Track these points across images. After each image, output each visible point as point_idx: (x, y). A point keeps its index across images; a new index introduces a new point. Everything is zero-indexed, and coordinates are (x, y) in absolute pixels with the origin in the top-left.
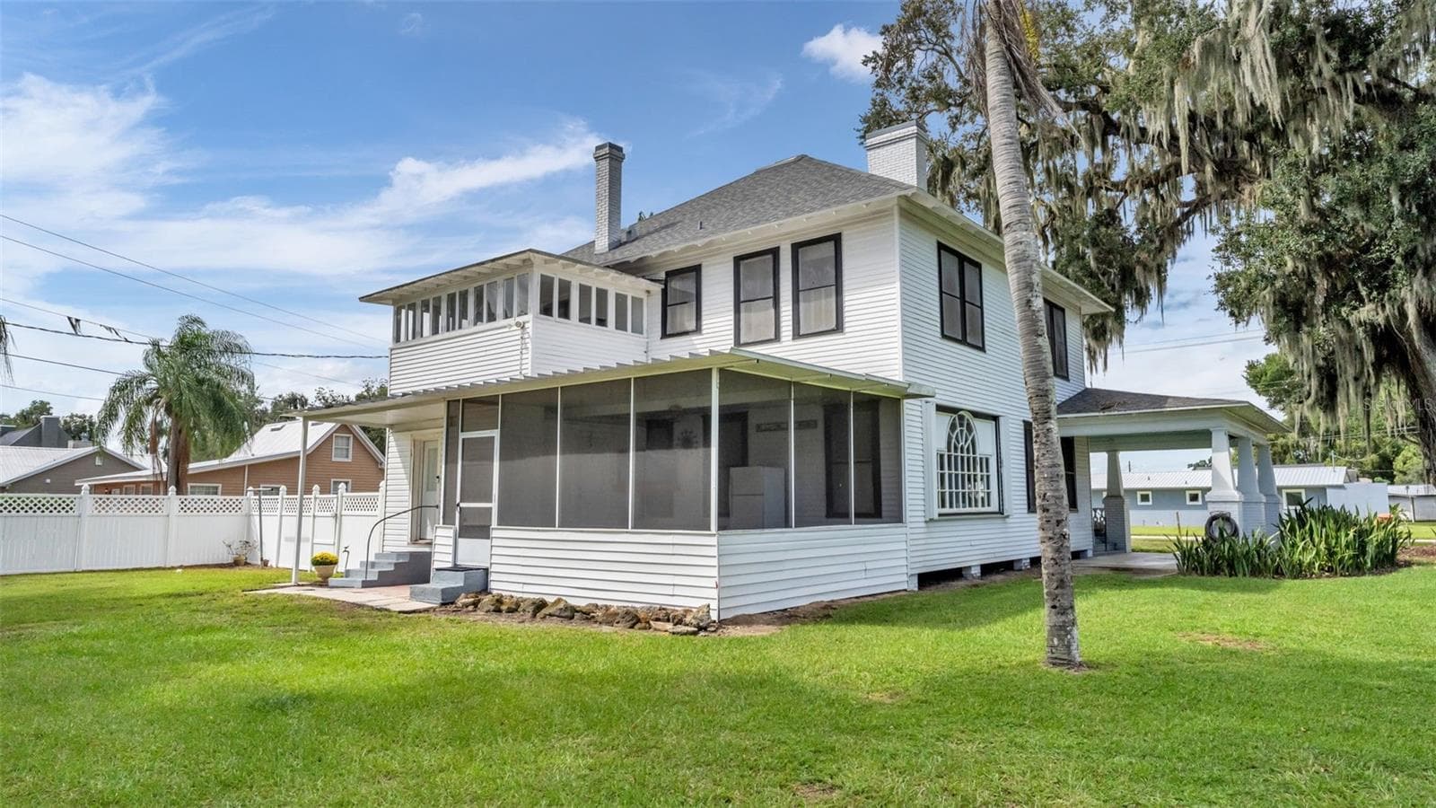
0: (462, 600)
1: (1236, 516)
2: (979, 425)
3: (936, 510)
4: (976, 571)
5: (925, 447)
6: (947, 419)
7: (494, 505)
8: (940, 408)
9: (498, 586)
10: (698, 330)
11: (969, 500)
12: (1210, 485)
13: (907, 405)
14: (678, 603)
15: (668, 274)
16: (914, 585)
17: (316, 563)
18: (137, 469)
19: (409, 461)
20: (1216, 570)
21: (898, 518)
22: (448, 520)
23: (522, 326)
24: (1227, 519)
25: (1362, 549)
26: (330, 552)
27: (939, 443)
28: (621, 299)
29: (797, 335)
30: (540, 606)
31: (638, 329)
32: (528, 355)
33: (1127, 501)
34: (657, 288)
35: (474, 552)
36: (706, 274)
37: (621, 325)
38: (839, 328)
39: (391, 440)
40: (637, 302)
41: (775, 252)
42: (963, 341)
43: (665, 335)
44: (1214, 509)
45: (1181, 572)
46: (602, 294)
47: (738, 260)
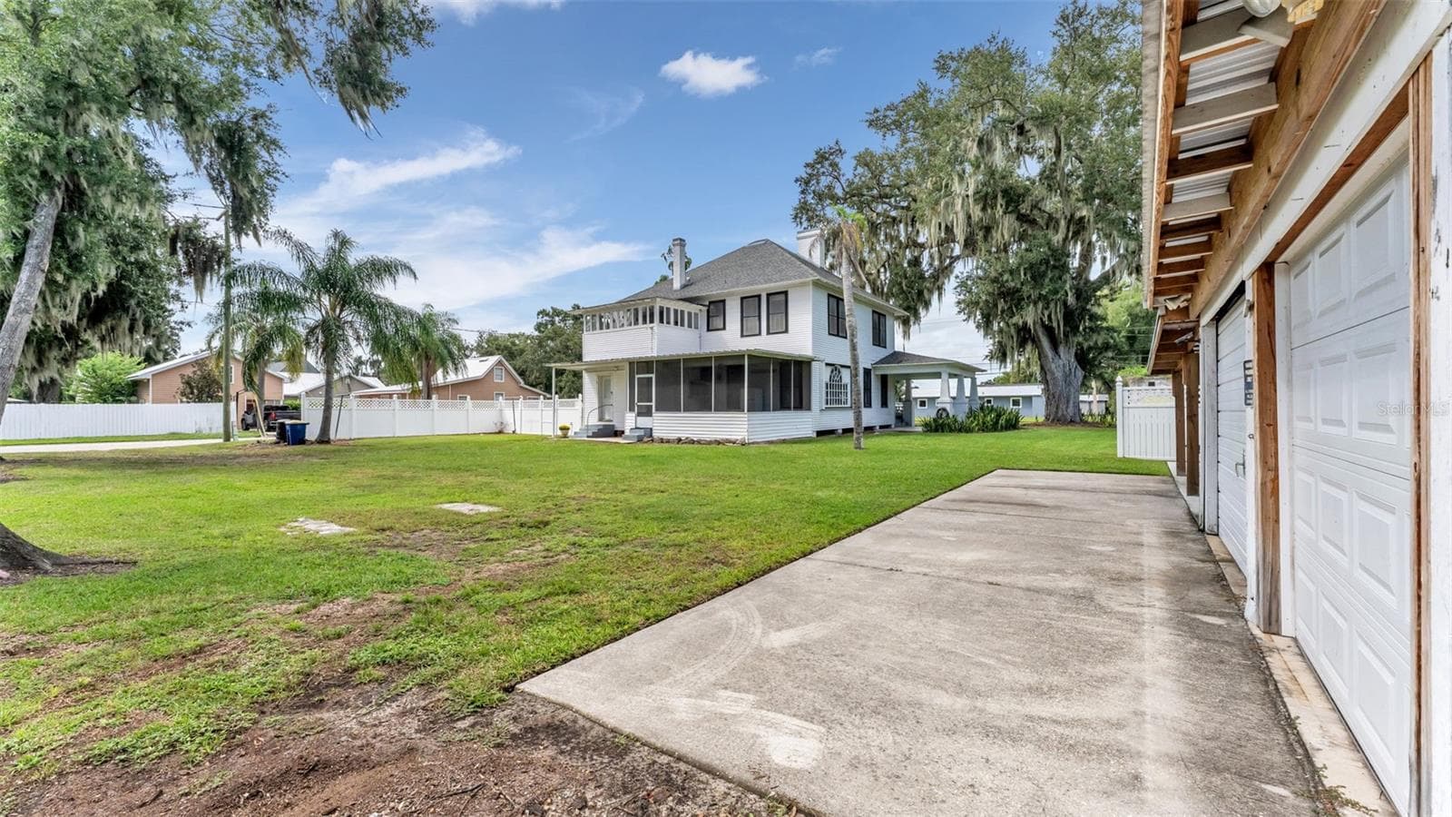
0: (646, 439)
1: (948, 407)
2: (843, 370)
3: (824, 406)
4: (840, 431)
5: (821, 380)
6: (830, 369)
7: (653, 404)
8: (827, 364)
9: (656, 434)
10: (724, 328)
11: (839, 401)
12: (938, 395)
13: (813, 363)
14: (733, 438)
15: (710, 303)
16: (815, 435)
17: (561, 429)
18: (372, 387)
19: (596, 386)
20: (936, 430)
21: (809, 409)
22: (632, 409)
23: (652, 328)
24: (944, 410)
25: (997, 422)
26: (568, 425)
27: (826, 378)
28: (690, 314)
29: (768, 333)
30: (679, 440)
31: (696, 328)
32: (655, 342)
33: (913, 403)
34: (705, 309)
35: (644, 422)
36: (727, 303)
37: (690, 326)
38: (786, 331)
39: (585, 375)
40: (696, 315)
41: (759, 297)
42: (838, 335)
43: (708, 330)
44: (940, 406)
45: (924, 432)
46: (682, 312)
47: (742, 299)
